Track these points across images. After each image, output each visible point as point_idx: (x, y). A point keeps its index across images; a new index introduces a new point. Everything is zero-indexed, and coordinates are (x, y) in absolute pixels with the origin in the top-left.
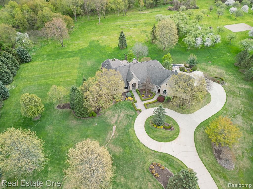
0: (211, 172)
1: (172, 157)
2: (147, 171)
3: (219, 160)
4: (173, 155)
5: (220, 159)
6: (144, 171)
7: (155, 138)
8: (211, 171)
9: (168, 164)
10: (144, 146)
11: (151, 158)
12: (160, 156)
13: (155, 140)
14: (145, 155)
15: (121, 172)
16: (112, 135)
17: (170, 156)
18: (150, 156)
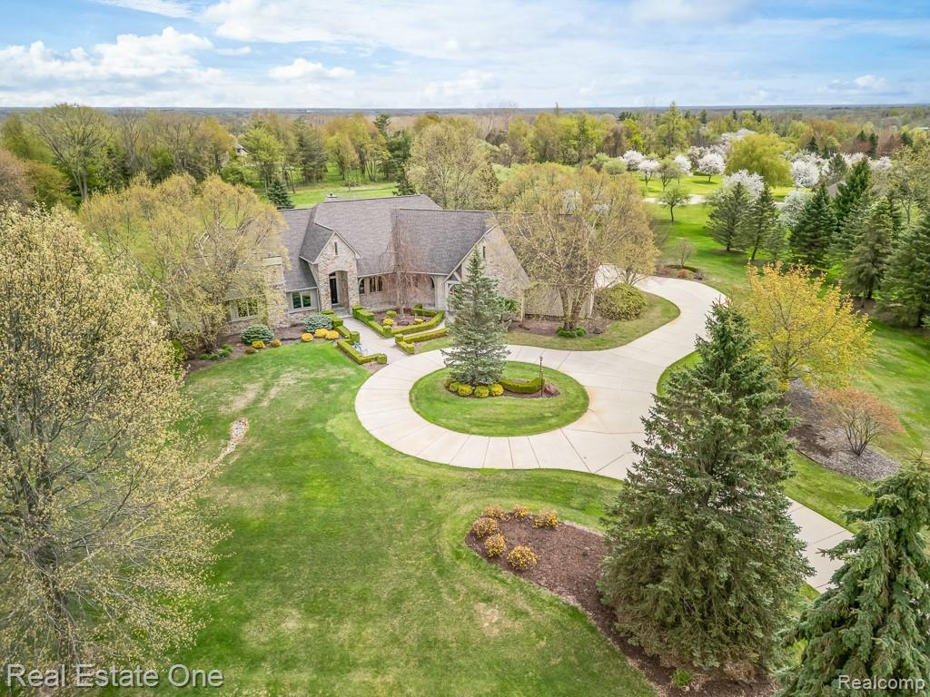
0: (809, 500)
1: (588, 479)
2: (458, 556)
3: (822, 457)
4: (587, 471)
5: (826, 452)
6: (437, 557)
7: (474, 430)
8: (809, 498)
9: (572, 508)
10: (419, 460)
11: (468, 501)
12: (517, 484)
13: (473, 433)
14: (428, 495)
15: (283, 588)
16: (226, 453)
17: (574, 476)
18: (461, 494)
